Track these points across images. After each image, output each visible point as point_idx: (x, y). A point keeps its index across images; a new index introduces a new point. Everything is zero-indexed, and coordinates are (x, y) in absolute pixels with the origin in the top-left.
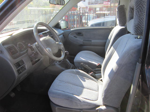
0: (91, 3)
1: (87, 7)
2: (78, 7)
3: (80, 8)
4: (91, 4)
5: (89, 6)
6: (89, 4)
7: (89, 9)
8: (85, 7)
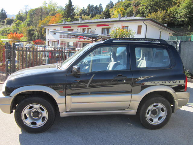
0: (63, 36)
1: (58, 41)
2: (47, 41)
3: (49, 42)
4: (63, 38)
5: (60, 40)
6: (61, 38)
7: (61, 43)
8: (56, 41)
